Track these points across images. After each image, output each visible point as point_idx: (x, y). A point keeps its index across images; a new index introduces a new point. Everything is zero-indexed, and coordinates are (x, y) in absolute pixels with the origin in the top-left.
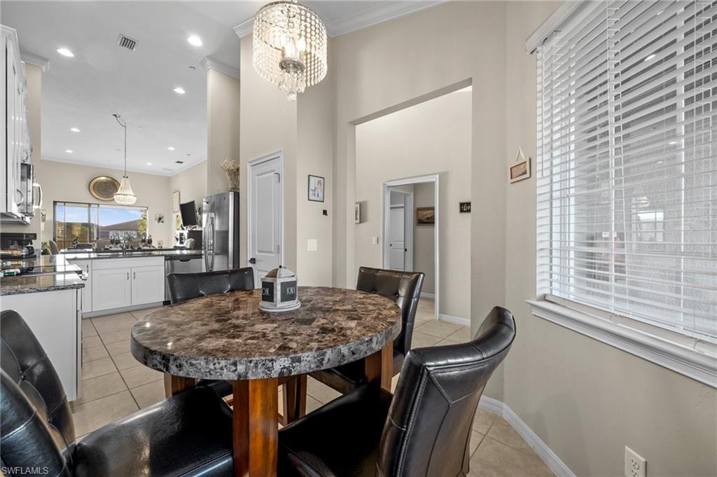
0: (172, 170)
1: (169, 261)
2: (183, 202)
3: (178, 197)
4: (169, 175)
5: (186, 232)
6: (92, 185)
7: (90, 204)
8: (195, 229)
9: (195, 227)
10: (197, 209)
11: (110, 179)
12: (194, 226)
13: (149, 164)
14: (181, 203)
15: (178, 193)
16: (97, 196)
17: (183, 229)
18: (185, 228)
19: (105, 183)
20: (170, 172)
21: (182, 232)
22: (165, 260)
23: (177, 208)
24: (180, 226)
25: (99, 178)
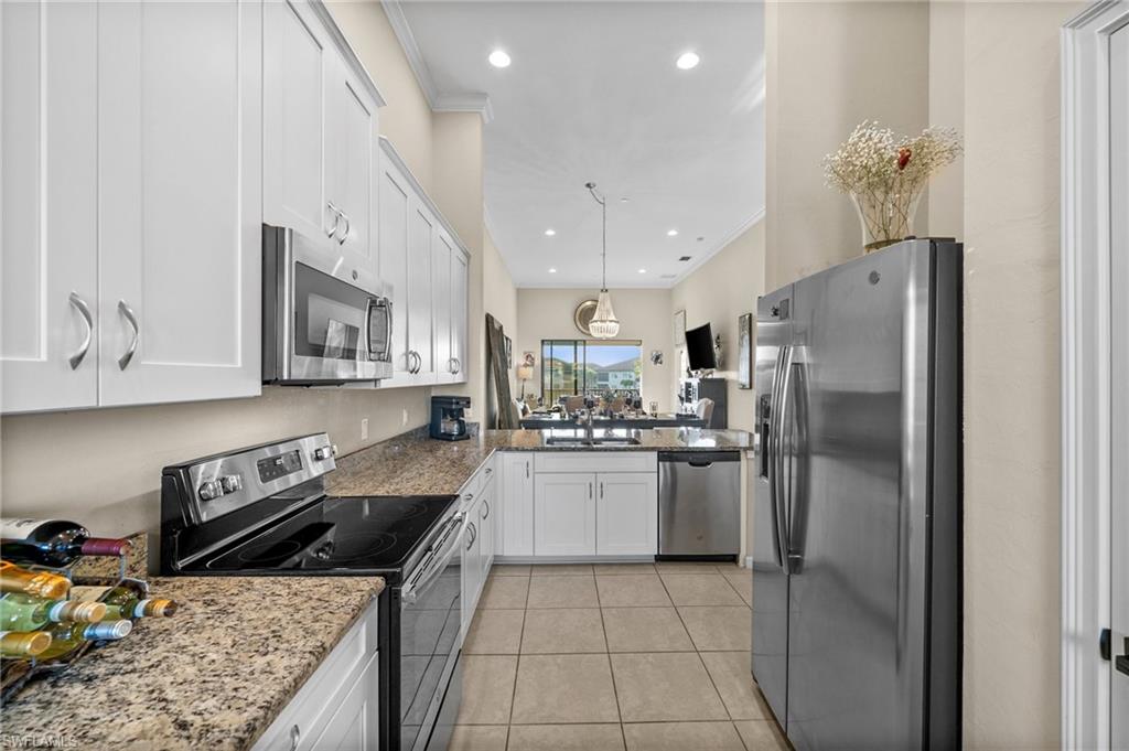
0: (674, 276)
1: (668, 464)
2: (690, 328)
3: (682, 318)
4: (669, 287)
5: (695, 382)
6: (577, 316)
7: (576, 342)
8: (710, 377)
9: (711, 373)
10: (714, 336)
12: (708, 370)
13: (643, 271)
14: (688, 330)
15: (682, 314)
16: (582, 328)
17: (691, 376)
18: (693, 373)
19: (592, 309)
20: (670, 280)
21: (689, 380)
22: (660, 459)
23: (682, 338)
24: (685, 369)
25: (583, 306)
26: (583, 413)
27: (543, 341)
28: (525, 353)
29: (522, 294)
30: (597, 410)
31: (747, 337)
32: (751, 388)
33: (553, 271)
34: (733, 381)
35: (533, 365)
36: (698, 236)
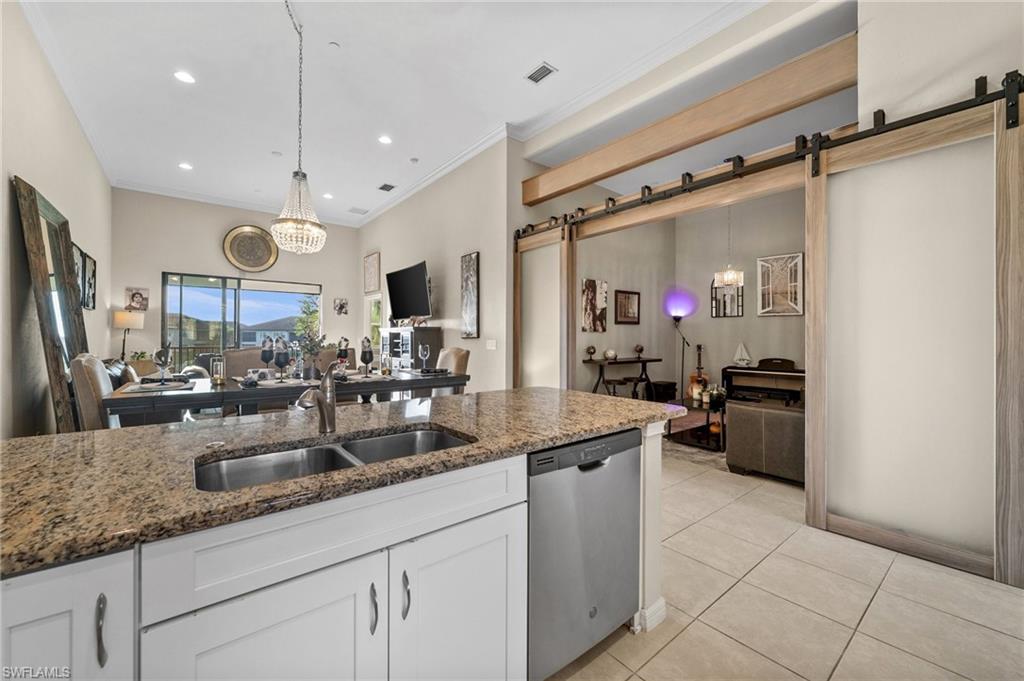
0: (367, 211)
2: (393, 269)
3: (375, 262)
5: (403, 332)
6: (227, 245)
7: (224, 279)
8: (423, 325)
9: (425, 321)
10: (427, 279)
11: (259, 231)
13: (329, 196)
14: (386, 274)
15: (376, 255)
16: (237, 264)
17: (396, 325)
18: (399, 322)
19: (251, 238)
20: (360, 216)
21: (396, 330)
23: (381, 282)
24: (388, 317)
25: (239, 230)
26: (263, 376)
27: (165, 275)
28: (128, 289)
29: (121, 198)
30: (291, 369)
31: (474, 279)
32: (478, 337)
33: (185, 166)
34: (451, 330)
35: (144, 307)
36: (413, 157)
